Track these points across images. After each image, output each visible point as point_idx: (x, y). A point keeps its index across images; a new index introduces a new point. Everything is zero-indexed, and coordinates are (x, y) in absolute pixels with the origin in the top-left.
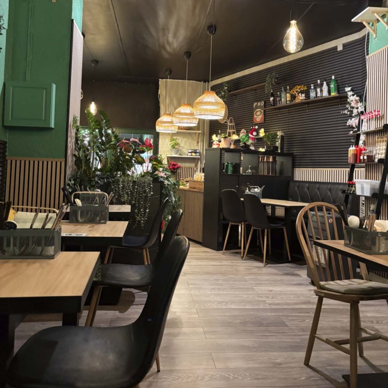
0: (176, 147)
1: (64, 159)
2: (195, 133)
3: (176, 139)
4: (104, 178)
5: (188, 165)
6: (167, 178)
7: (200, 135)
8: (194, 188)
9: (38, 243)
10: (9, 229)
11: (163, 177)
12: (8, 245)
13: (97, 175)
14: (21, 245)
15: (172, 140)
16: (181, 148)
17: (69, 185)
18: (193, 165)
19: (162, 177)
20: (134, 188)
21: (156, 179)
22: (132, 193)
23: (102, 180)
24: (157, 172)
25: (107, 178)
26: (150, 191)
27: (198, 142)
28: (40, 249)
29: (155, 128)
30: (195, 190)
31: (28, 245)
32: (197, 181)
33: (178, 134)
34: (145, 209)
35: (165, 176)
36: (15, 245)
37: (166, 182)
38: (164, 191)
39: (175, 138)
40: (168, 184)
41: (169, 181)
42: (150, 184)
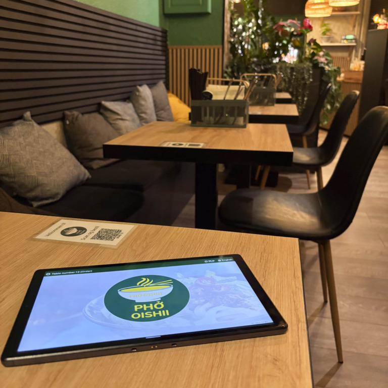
0: (328, 33)
1: (221, 46)
2: (352, 16)
3: (328, 24)
4: (260, 65)
5: (340, 54)
6: (327, 64)
7: (358, 17)
8: (350, 79)
9: (232, 113)
10: (206, 99)
11: (324, 63)
12: (205, 115)
13: (253, 62)
14: (217, 115)
15: (323, 25)
16: (333, 35)
17: (226, 72)
18: (345, 54)
19: (322, 63)
20: (292, 75)
21: (316, 65)
22: (290, 80)
23: (259, 67)
24: (316, 58)
25: (264, 65)
26: (309, 78)
27: (354, 26)
28: (232, 119)
29: (303, 13)
30: (352, 81)
31: (222, 115)
32: (355, 71)
33: (332, 18)
34: (303, 96)
35: (326, 62)
36: (211, 115)
37: (327, 68)
38: (324, 78)
39: (326, 22)
40: (329, 71)
41: (329, 67)
42: (309, 70)
